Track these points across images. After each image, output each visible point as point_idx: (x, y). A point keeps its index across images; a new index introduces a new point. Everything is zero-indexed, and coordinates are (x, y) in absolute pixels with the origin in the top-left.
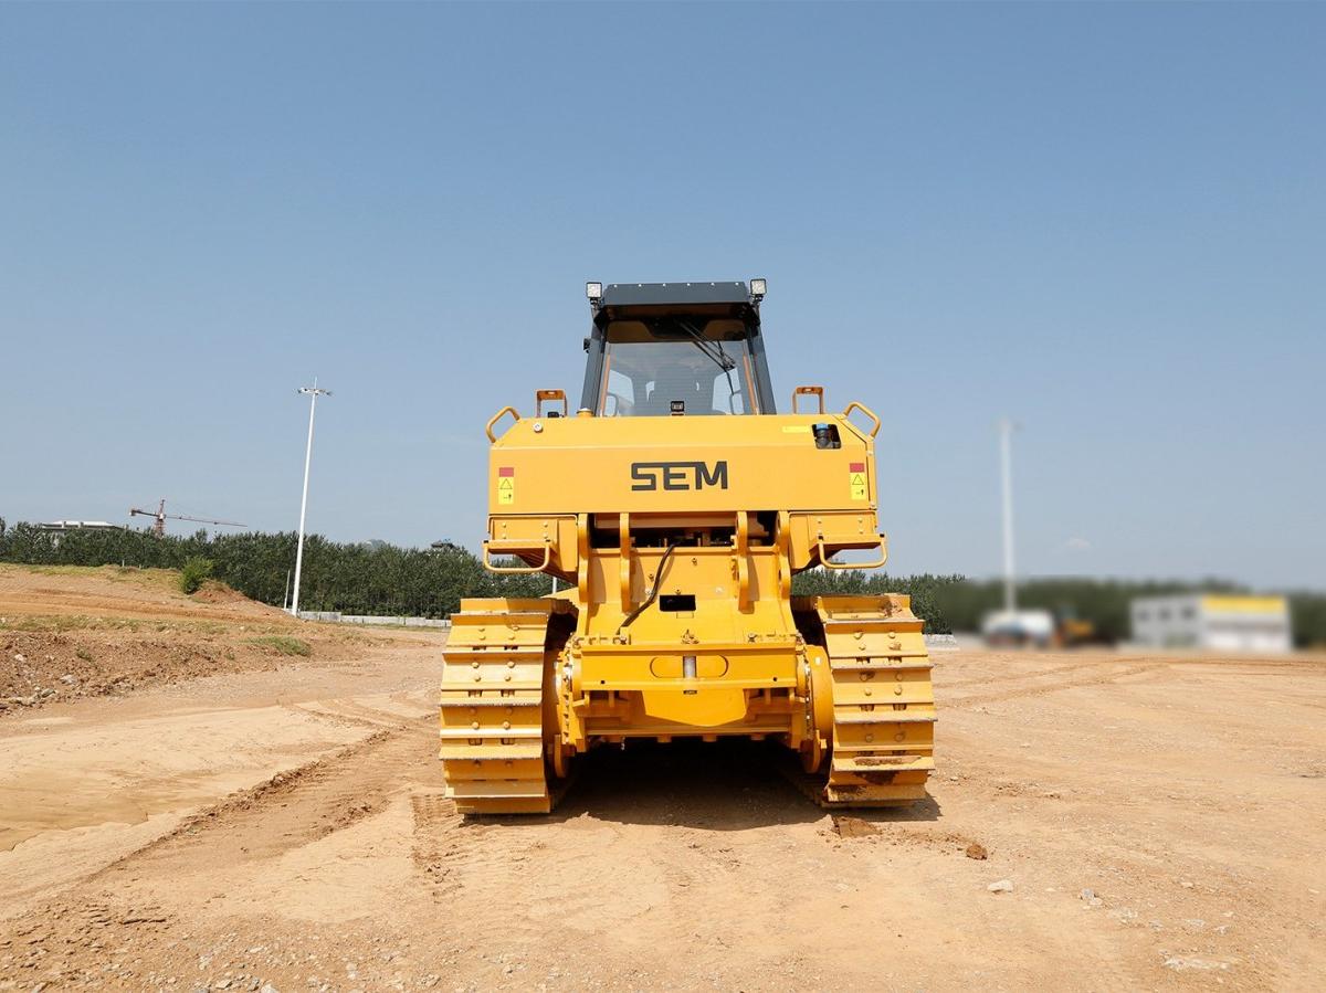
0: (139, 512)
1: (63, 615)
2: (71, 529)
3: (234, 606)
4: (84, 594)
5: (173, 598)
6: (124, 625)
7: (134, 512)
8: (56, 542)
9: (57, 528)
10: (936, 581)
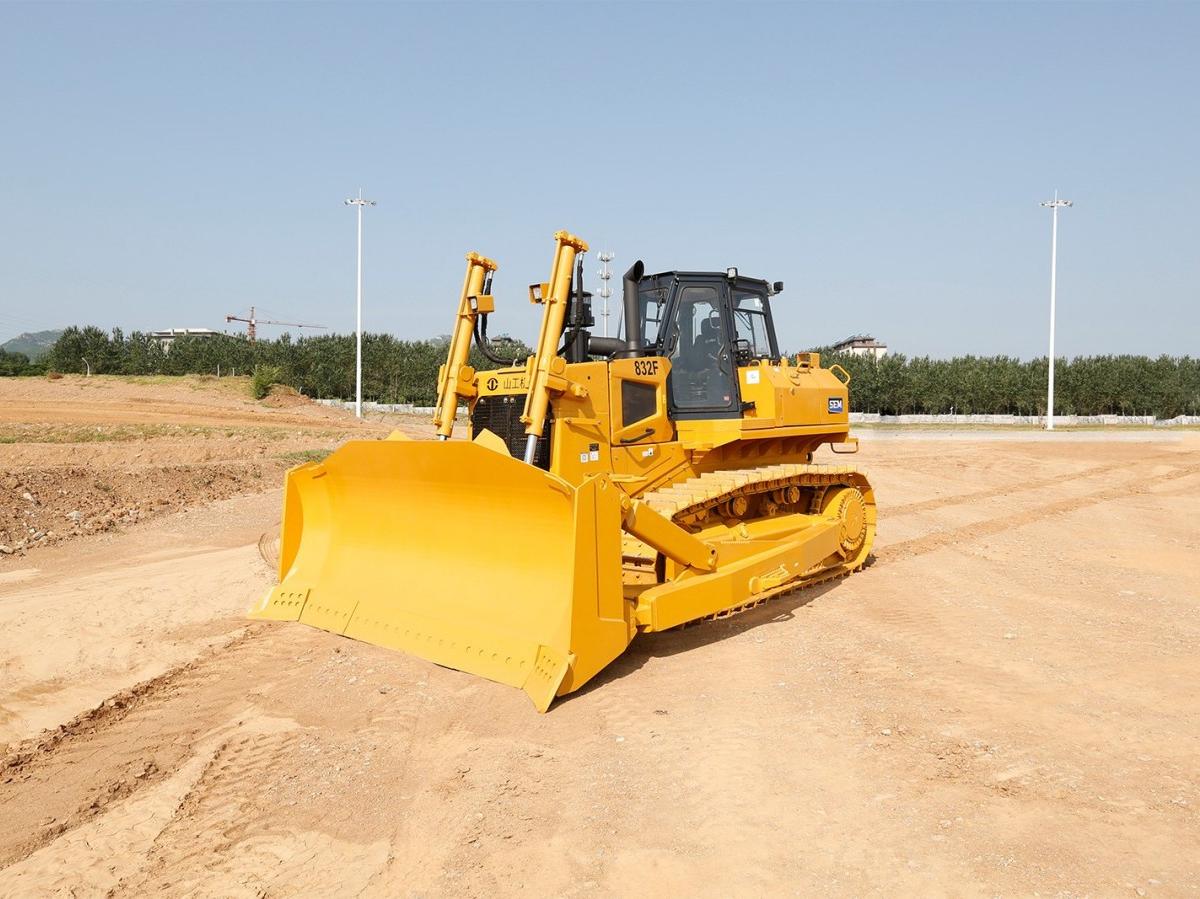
0: (234, 319)
1: (148, 422)
2: (178, 336)
3: (298, 410)
4: (171, 402)
5: (245, 403)
6: (198, 432)
7: (229, 318)
8: (166, 348)
9: (167, 336)
10: (978, 362)
